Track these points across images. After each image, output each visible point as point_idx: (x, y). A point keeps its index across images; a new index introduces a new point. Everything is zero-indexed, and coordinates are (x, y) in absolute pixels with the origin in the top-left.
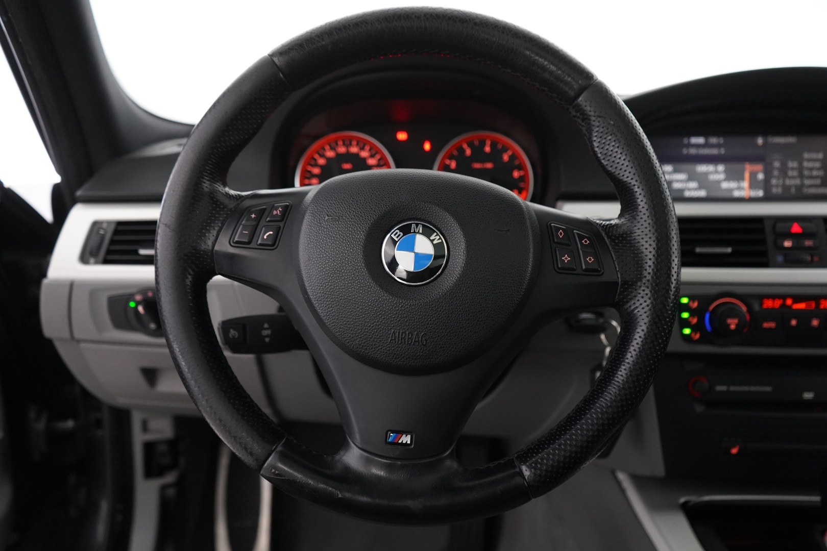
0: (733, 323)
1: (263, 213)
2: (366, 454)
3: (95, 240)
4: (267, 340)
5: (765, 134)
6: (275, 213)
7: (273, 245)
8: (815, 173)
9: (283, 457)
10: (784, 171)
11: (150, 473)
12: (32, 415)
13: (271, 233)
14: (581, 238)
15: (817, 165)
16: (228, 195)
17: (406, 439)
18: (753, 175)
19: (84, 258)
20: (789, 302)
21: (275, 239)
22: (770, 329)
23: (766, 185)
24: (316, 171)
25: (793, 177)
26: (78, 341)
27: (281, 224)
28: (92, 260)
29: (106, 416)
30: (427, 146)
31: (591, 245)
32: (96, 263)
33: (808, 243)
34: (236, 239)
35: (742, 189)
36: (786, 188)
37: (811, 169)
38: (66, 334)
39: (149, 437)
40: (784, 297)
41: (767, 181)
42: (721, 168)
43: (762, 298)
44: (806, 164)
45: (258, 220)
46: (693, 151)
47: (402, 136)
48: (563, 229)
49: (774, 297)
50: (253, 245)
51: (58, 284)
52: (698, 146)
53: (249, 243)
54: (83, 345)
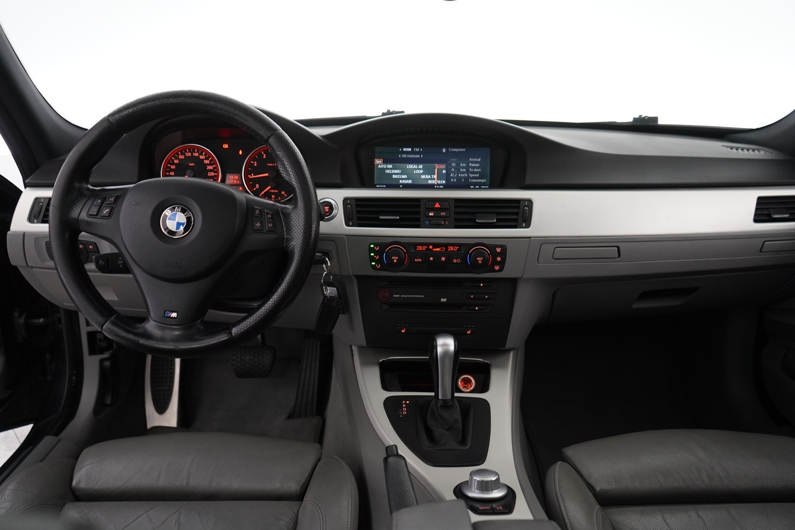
0: (395, 259)
1: (105, 199)
2: (157, 323)
3: (37, 209)
4: (121, 266)
5: (447, 147)
6: (111, 199)
7: (109, 216)
8: (476, 170)
9: (113, 323)
10: (458, 168)
11: (92, 352)
12: (16, 314)
13: (108, 210)
14: (268, 214)
15: (478, 165)
16: (88, 189)
17: (174, 315)
18: (440, 171)
19: (31, 219)
20: (431, 247)
21: (111, 213)
22: (418, 262)
23: (447, 177)
24: (173, 167)
25: (463, 173)
26: (32, 267)
27: (114, 206)
28: (35, 221)
29: (62, 315)
30: (241, 152)
31: (272, 218)
32: (37, 223)
33: (443, 214)
34: (90, 213)
35: (434, 180)
36: (459, 179)
37: (473, 168)
38: (24, 264)
39: (90, 329)
40: (428, 245)
41: (448, 174)
42: (421, 166)
43: (416, 245)
44: (470, 164)
45: (102, 203)
46: (404, 156)
47: (226, 146)
48: (259, 210)
49: (422, 244)
50: (98, 216)
51: (16, 234)
52: (407, 153)
53: (97, 215)
54: (34, 269)
